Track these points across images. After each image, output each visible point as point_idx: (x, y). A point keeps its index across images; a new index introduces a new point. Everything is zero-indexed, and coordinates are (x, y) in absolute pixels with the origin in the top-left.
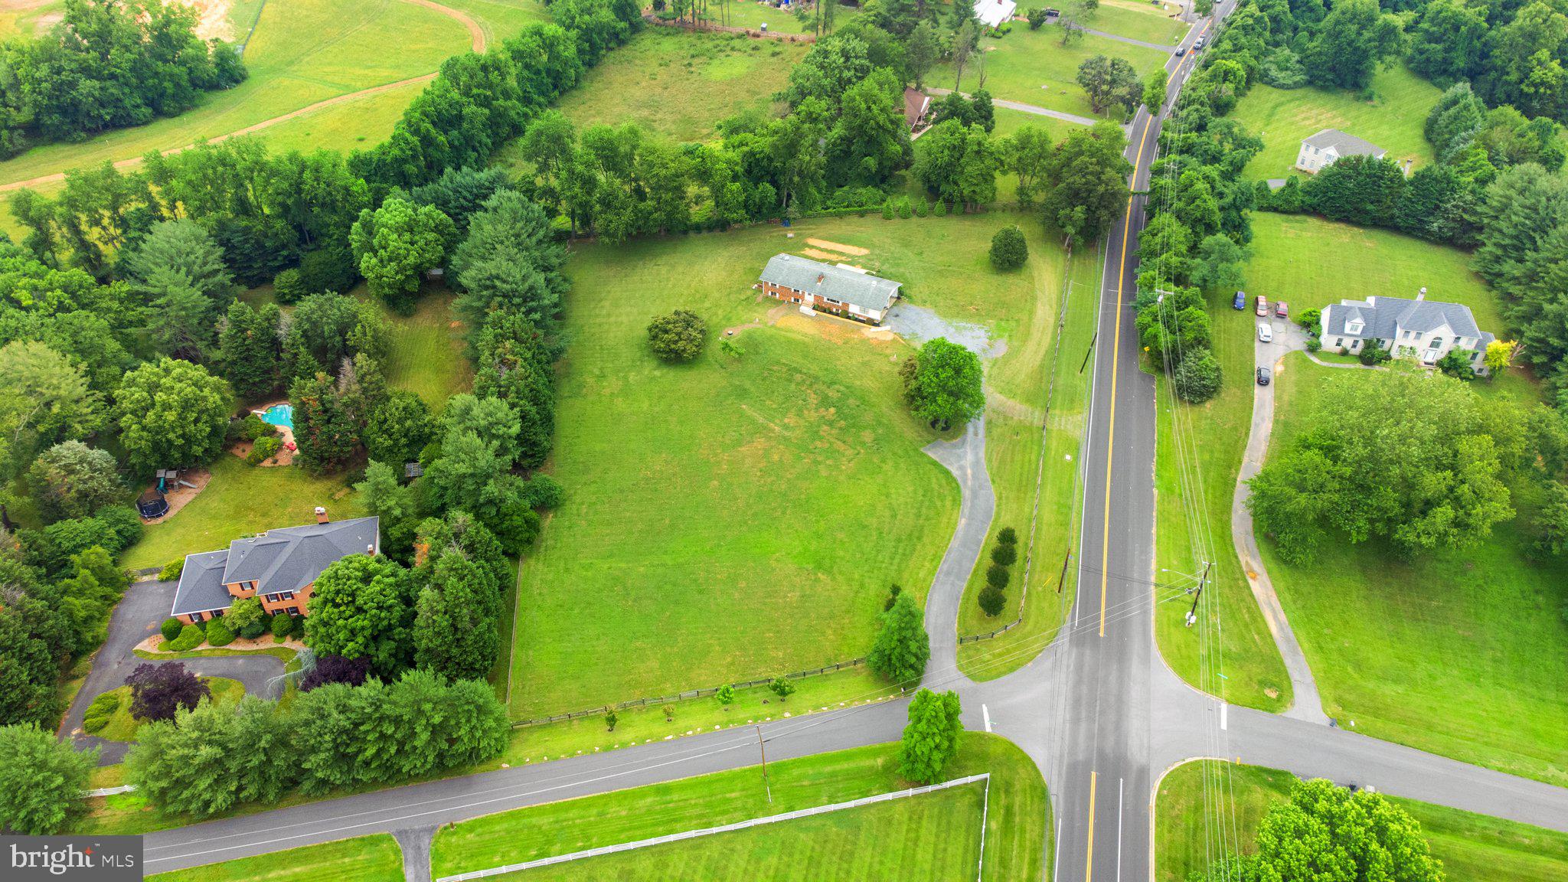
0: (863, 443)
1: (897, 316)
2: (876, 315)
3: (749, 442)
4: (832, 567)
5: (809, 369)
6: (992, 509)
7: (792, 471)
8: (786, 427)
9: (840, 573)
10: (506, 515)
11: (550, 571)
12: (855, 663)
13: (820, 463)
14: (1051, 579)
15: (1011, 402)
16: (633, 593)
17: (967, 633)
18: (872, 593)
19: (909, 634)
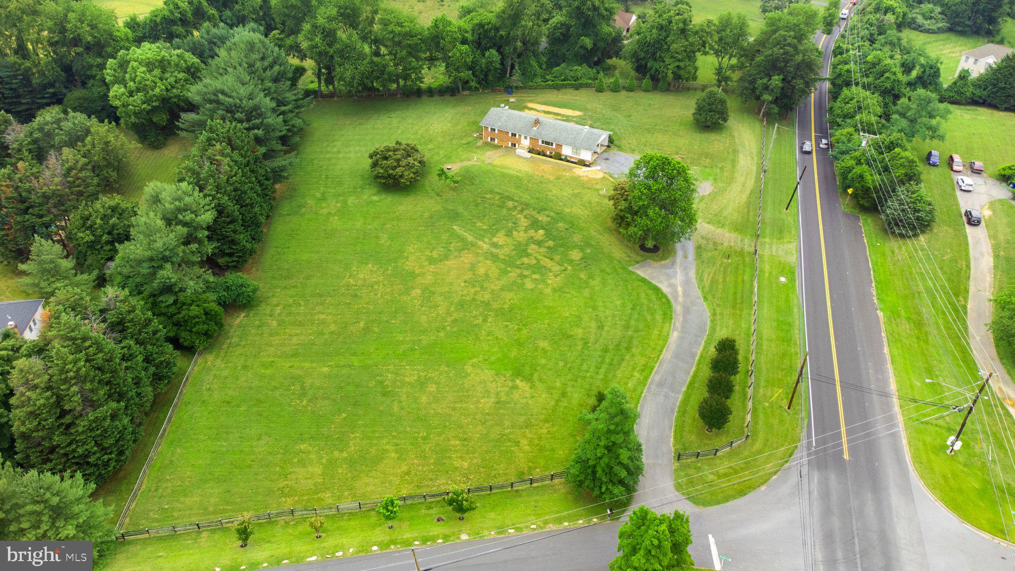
0: (571, 262)
1: (607, 159)
2: (586, 156)
3: (456, 257)
4: (532, 375)
5: (521, 197)
6: (705, 324)
7: (497, 282)
8: (495, 245)
9: (540, 380)
10: (184, 304)
11: (226, 368)
12: (552, 477)
13: (526, 277)
14: (779, 394)
15: (719, 231)
16: (310, 393)
17: (685, 449)
18: (575, 402)
19: (619, 439)
